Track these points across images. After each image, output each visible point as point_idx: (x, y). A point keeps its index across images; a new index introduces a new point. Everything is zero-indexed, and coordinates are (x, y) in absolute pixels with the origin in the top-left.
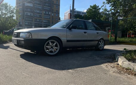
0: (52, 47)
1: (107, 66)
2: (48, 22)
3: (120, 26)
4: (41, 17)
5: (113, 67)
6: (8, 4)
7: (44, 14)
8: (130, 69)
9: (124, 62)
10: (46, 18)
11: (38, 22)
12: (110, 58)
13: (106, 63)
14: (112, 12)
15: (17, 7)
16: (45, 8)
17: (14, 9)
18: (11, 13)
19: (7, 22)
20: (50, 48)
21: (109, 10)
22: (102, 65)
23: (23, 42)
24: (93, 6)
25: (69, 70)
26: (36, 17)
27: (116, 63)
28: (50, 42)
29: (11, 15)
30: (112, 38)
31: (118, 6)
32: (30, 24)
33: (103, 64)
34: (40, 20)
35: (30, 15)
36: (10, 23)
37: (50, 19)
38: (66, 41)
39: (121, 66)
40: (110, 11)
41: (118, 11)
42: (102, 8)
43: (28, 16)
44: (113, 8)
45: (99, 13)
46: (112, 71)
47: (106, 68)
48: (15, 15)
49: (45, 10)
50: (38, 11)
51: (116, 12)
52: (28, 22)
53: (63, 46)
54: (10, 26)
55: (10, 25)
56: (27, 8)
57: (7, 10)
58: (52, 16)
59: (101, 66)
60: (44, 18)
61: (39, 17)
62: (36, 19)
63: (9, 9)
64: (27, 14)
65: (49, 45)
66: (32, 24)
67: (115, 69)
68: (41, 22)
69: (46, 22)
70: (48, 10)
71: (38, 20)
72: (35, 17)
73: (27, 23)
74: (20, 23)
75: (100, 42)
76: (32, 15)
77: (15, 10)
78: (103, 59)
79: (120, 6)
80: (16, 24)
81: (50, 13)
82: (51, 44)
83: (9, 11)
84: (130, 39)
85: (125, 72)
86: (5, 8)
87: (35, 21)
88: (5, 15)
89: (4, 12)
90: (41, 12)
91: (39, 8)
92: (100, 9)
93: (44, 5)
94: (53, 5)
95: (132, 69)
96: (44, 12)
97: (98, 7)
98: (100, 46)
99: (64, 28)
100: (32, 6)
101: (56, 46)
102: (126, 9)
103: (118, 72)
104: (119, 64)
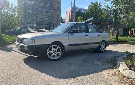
0: (54, 52)
1: (108, 73)
2: (49, 19)
3: (122, 23)
4: (42, 14)
5: (115, 75)
6: (10, 3)
7: (45, 11)
8: (131, 78)
9: (125, 71)
10: (48, 16)
11: (39, 19)
12: (111, 63)
13: (107, 69)
14: (114, 9)
15: (19, 6)
16: (46, 6)
17: (16, 7)
18: (12, 12)
19: (9, 21)
20: (53, 53)
21: (110, 7)
22: (103, 72)
23: (26, 48)
24: (95, 3)
25: (71, 79)
26: (38, 15)
27: (118, 69)
28: (52, 48)
29: (13, 13)
30: (113, 37)
31: (120, 2)
32: (31, 22)
33: (104, 70)
34: (42, 17)
35: (31, 13)
36: (12, 22)
37: (51, 16)
38: (68, 46)
39: (122, 74)
40: (112, 8)
41: (120, 8)
42: (103, 5)
43: (30, 13)
44: (115, 5)
45: (101, 10)
46: (114, 80)
47: (107, 76)
48: (17, 14)
49: (47, 7)
50: (39, 9)
51: (118, 9)
52: (29, 19)
53: (65, 51)
54: (12, 25)
55: (12, 23)
56: (28, 6)
57: (9, 9)
58: (54, 14)
59: (103, 74)
60: (45, 16)
61: (40, 15)
62: (38, 17)
63: (11, 8)
64: (28, 12)
65: (51, 50)
66: (33, 22)
67: (116, 78)
68: (43, 20)
69: (48, 19)
70: (49, 7)
71: (39, 18)
72: (36, 14)
73: (28, 21)
74: (22, 21)
75: (102, 44)
76: (33, 13)
77: (17, 9)
78: (104, 64)
79: (122, 3)
80: (18, 23)
81: (51, 10)
82: (53, 49)
83: (11, 10)
84: (132, 38)
85: (126, 82)
86: (7, 7)
87: (37, 19)
88: (7, 14)
89: (6, 10)
90: (42, 10)
91: (41, 5)
92: (101, 6)
93: (46, 3)
94: (54, 3)
95: (133, 78)
96: (46, 9)
97: (99, 4)
98: (102, 48)
99: (66, 32)
100: (33, 4)
101: (58, 50)
102: (127, 6)
103: (119, 81)
104: (120, 72)
